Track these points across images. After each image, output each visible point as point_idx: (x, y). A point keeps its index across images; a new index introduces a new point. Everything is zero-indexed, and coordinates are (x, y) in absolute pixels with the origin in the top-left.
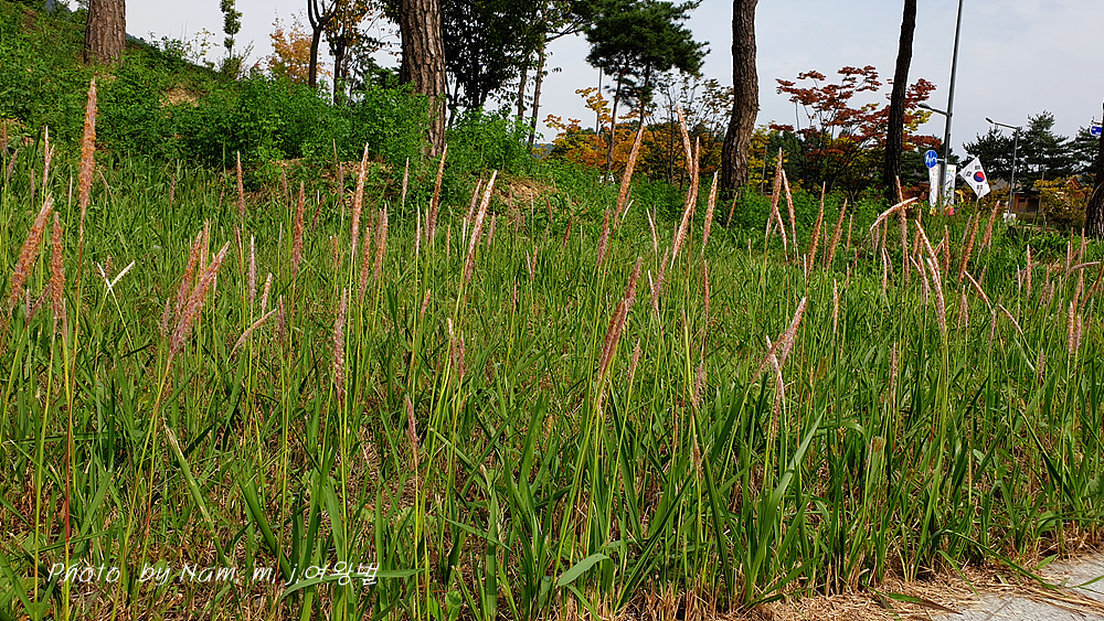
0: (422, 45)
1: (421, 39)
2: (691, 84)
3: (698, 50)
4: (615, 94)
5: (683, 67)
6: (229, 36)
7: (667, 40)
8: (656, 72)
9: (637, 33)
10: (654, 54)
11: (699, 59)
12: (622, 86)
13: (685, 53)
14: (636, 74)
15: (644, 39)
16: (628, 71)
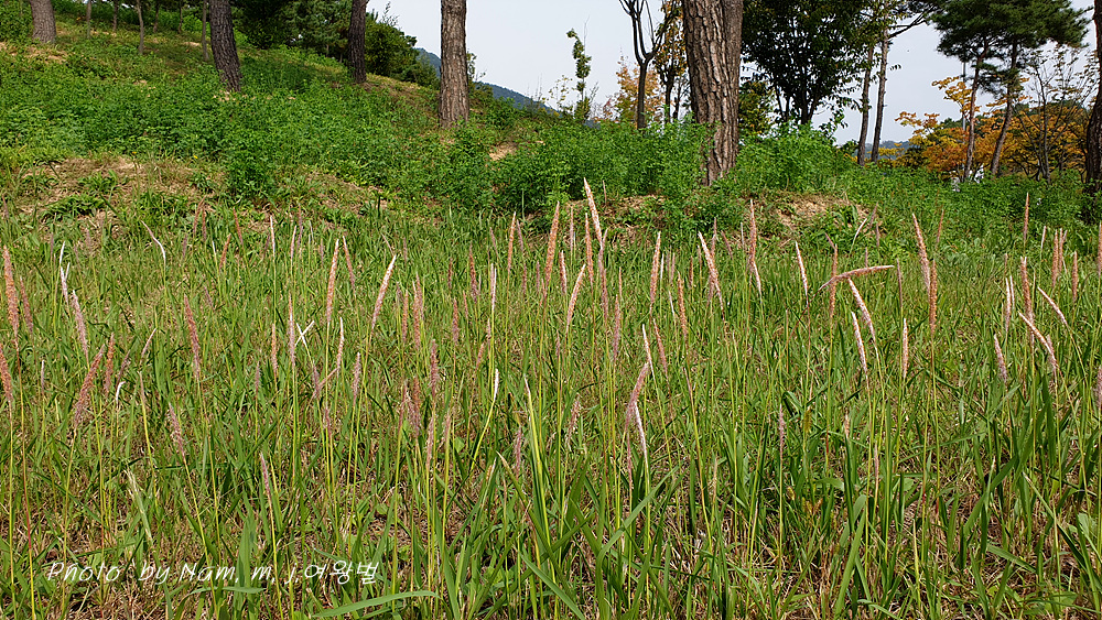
0: (707, 74)
1: (706, 69)
2: (1068, 58)
3: (1081, 18)
4: (972, 82)
5: (1061, 38)
6: (580, 80)
7: (1036, 14)
8: (1026, 50)
9: (997, 12)
10: (1020, 31)
11: (1081, 28)
12: (981, 72)
13: (1061, 24)
14: (1001, 57)
15: (1005, 17)
16: (991, 55)
